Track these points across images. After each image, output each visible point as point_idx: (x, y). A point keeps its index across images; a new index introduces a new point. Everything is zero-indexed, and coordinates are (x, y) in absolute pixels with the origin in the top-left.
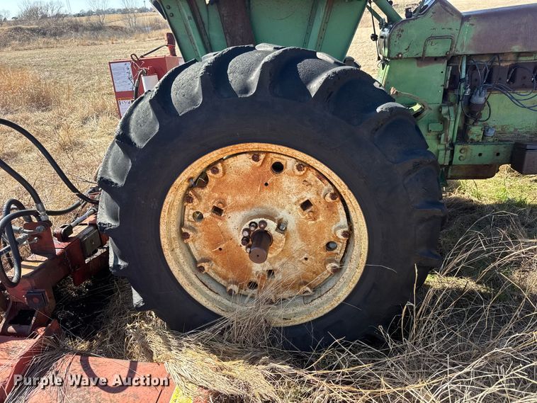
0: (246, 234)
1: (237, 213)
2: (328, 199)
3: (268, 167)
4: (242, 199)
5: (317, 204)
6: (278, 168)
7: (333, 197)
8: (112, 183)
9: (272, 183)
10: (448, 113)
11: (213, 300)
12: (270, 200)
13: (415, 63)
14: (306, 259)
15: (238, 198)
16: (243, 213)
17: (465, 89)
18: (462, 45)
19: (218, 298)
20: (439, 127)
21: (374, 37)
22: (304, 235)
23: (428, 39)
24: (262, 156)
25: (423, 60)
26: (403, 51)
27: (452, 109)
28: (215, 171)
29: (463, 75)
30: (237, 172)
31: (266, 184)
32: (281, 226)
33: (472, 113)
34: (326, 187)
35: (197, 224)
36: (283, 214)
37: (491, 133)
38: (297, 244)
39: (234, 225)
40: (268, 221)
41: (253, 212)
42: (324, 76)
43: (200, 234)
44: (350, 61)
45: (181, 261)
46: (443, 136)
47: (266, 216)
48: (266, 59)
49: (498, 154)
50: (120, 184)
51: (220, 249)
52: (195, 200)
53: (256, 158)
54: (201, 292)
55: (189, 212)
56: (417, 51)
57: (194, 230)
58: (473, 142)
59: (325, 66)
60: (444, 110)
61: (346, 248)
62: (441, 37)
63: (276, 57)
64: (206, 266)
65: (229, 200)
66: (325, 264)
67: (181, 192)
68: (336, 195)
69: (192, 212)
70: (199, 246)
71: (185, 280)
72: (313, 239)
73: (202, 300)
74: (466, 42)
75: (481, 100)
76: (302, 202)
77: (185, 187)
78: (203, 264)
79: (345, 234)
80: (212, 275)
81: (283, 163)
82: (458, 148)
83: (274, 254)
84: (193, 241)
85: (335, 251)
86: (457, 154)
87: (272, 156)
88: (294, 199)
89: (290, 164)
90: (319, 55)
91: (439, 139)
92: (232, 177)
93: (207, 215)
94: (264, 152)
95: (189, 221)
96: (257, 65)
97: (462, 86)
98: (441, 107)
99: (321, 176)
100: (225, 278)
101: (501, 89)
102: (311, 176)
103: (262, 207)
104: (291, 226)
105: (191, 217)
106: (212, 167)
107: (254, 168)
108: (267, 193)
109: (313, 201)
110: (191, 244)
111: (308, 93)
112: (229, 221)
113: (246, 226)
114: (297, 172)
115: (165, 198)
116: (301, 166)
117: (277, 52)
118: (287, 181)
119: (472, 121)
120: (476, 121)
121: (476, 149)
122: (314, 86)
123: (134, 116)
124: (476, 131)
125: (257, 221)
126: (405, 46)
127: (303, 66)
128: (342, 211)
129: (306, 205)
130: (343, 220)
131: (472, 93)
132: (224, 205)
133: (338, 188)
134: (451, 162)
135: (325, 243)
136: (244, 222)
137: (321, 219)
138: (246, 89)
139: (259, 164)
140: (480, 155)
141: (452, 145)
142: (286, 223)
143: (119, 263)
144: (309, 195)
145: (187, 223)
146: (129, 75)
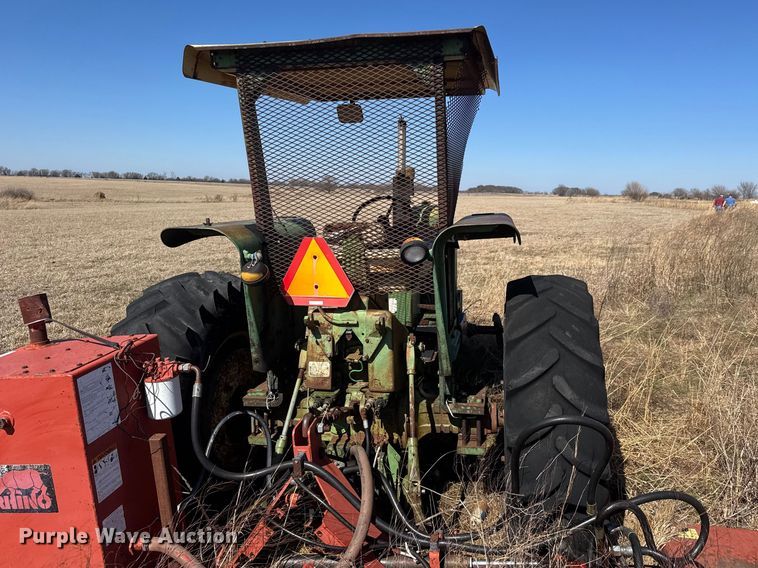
146: (111, 392)
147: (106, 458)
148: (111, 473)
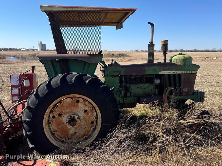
0: (69, 120)
1: (66, 115)
2: (91, 109)
3: (75, 101)
4: (67, 111)
5: (88, 111)
6: (78, 101)
7: (92, 108)
8: (31, 107)
9: (76, 105)
10: (121, 89)
11: (57, 143)
12: (75, 110)
13: (111, 77)
14: (86, 127)
15: (66, 110)
16: (68, 115)
17: (124, 83)
18: (122, 73)
19: (59, 143)
20: (119, 93)
21: (101, 70)
22: (85, 120)
23: (114, 71)
24: (74, 98)
25: (113, 76)
26: (108, 74)
27: (122, 88)
28: (61, 103)
29: (123, 80)
30: (67, 103)
31: (75, 106)
32: (79, 117)
33: (127, 89)
34: (91, 106)
35: (53, 119)
36: (79, 114)
37: (132, 94)
38: (83, 123)
39: (65, 118)
40: (75, 116)
41: (71, 114)
42: (89, 79)
43: (54, 123)
44: (95, 76)
45: (48, 131)
46: (120, 95)
47: (75, 115)
48: (76, 76)
49: (135, 100)
50: (33, 107)
51: (60, 127)
52: (54, 111)
53: (72, 99)
54: (54, 141)
55: (51, 116)
56: (111, 74)
57: (52, 121)
58: (128, 97)
59: (89, 77)
60: (120, 89)
61: (96, 123)
62: (116, 71)
63: (78, 75)
64: (55, 133)
65: (64, 111)
66: (91, 128)
67: (50, 109)
68: (93, 107)
69: (52, 116)
70: (53, 127)
71: (49, 137)
72: (87, 121)
73: (54, 143)
74: (123, 72)
75: (128, 86)
76: (84, 110)
77: (52, 108)
78: (54, 132)
79: (96, 118)
80: (57, 136)
81: (79, 100)
82: (125, 98)
83: (77, 126)
84: (52, 125)
85: (93, 124)
86: (125, 100)
87: (76, 98)
88: (82, 110)
89: (81, 100)
90: (87, 75)
91: (120, 96)
92: (65, 104)
93: (57, 116)
94: (74, 97)
95: (51, 119)
96: (74, 77)
97: (123, 82)
98: (119, 88)
99: (89, 103)
100: (61, 137)
101: (133, 84)
102: (87, 103)
103: (73, 113)
104: (81, 118)
105: (51, 118)
106: (60, 102)
107: (72, 101)
108: (75, 108)
109: (87, 110)
110: (51, 126)
111: (86, 83)
112: (63, 117)
113: (69, 118)
114: (83, 102)
115: (46, 111)
116: (84, 100)
117: (78, 74)
118: (81, 105)
119: (127, 91)
120: (128, 91)
121: (129, 99)
122: (87, 81)
123: (39, 89)
124: (128, 94)
125: (72, 116)
126: (108, 73)
127: (84, 77)
128: (95, 112)
129: (85, 111)
130: (95, 115)
131: (126, 84)
132: (62, 112)
133: (94, 105)
134: (123, 103)
135: (91, 122)
136: (68, 117)
137: (89, 115)
138: (71, 82)
139: (73, 100)
140: (130, 100)
141: (123, 98)
142: (80, 117)
143: (28, 133)
144: (86, 108)
145: (50, 119)
146: (18, 80)
147: (15, 88)
148: (16, 91)
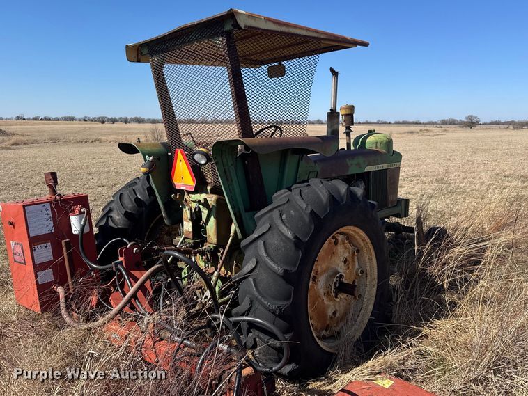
5: (349, 259)
12: (334, 262)
15: (322, 266)
16: (325, 275)
31: (333, 253)
36: (339, 269)
41: (330, 273)
50: (294, 269)
65: (319, 269)
88: (342, 259)
89: (340, 238)
103: (332, 268)
107: (329, 244)
112: (319, 283)
113: (334, 282)
118: (340, 249)
125: (338, 275)
128: (356, 260)
129: (346, 261)
130: (357, 265)
132: (317, 272)
136: (329, 280)
137: (351, 267)
144: (346, 254)
146: (48, 217)
147: (42, 245)
148: (45, 253)
